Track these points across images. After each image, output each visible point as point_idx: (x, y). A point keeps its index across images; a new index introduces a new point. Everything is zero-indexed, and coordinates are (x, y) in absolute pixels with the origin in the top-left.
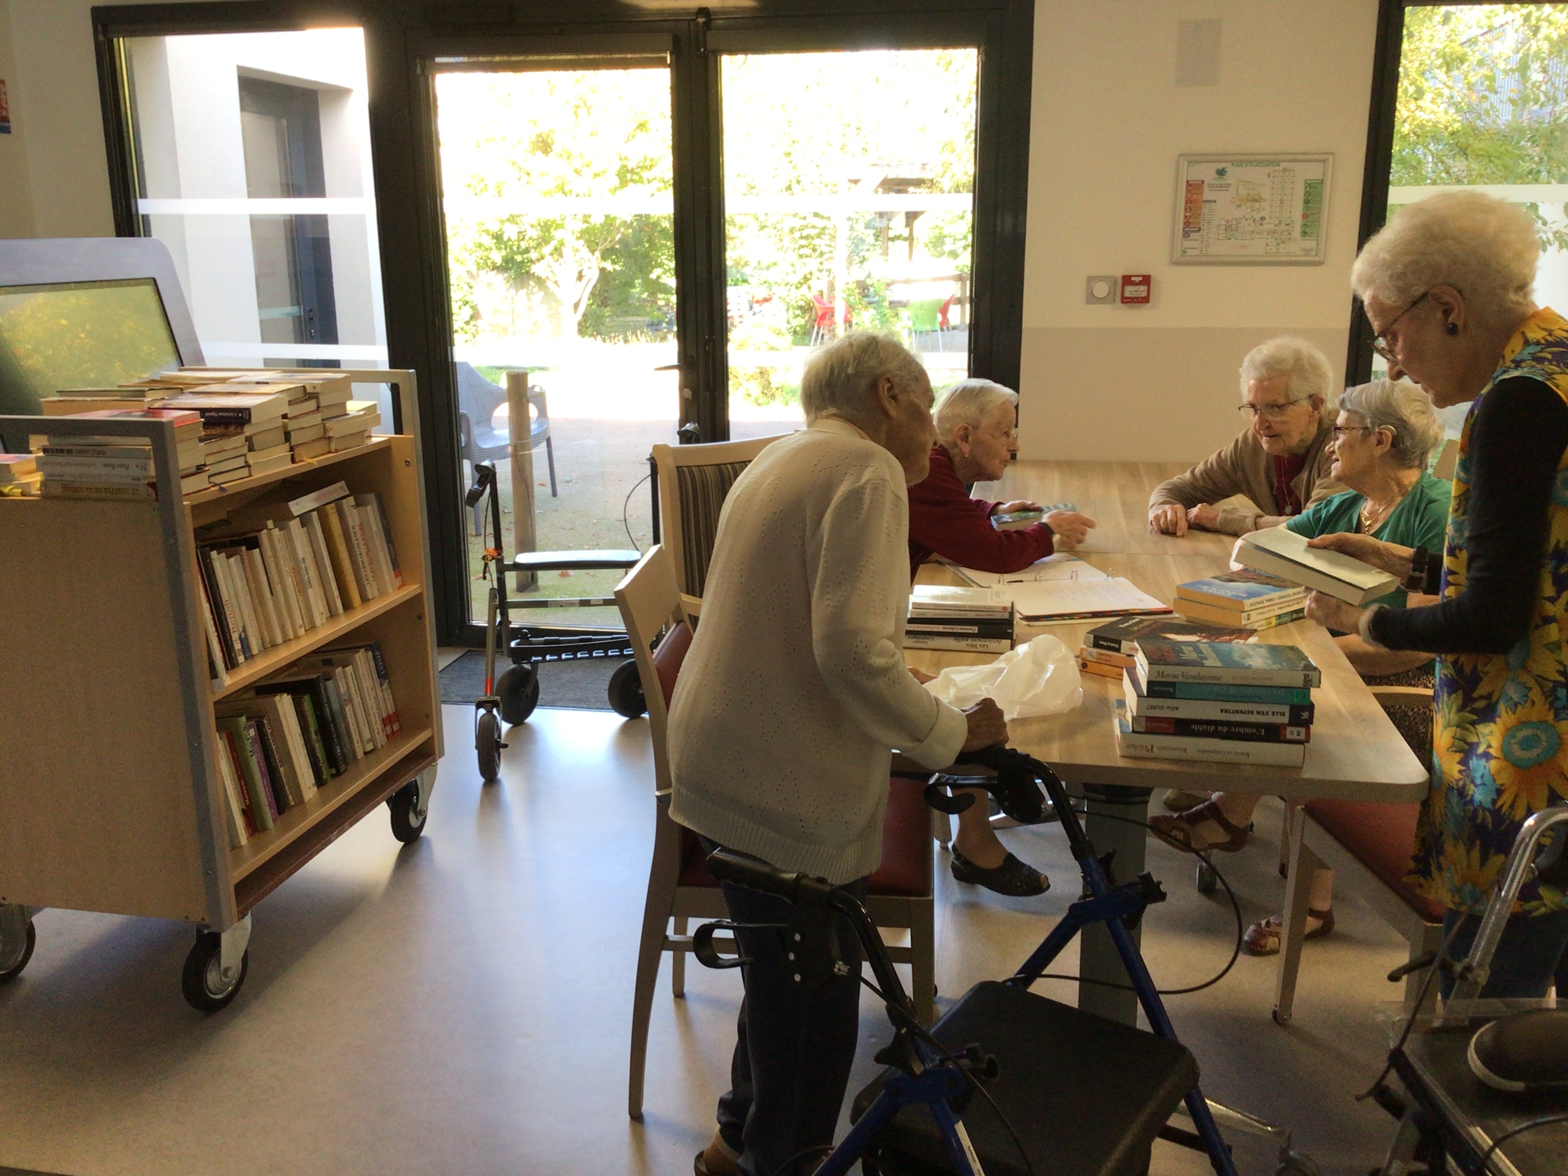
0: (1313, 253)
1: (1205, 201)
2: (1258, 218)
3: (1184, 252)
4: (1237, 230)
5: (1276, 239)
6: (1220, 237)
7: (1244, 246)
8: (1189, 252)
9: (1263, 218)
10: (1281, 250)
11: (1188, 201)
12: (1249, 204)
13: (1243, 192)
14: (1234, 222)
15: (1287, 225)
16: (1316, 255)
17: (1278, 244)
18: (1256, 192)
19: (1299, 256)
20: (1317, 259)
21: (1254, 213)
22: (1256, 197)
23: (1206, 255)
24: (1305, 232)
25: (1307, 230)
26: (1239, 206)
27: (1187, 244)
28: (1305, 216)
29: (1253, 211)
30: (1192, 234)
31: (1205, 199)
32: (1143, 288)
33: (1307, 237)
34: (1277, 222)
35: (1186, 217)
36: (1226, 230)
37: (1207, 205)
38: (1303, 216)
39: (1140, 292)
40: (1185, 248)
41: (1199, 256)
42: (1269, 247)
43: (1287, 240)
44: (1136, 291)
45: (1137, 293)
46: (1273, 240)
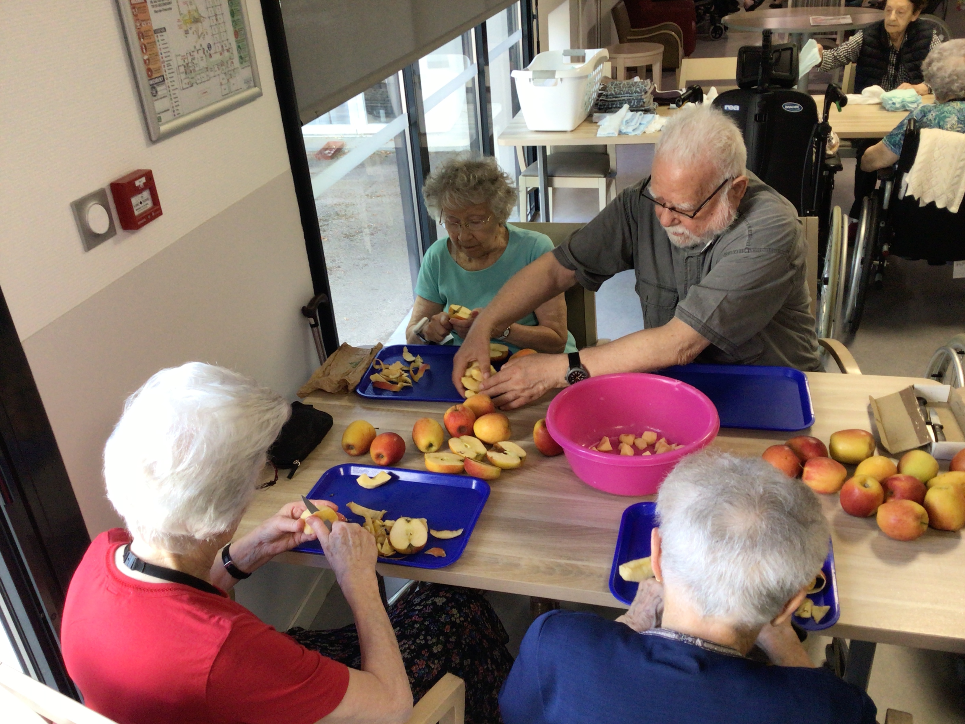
0: (252, 84)
1: (156, 32)
2: (206, 49)
3: (159, 119)
4: (194, 70)
5: (225, 73)
6: (185, 86)
7: (205, 92)
8: (164, 117)
9: (209, 47)
10: (232, 87)
11: (141, 35)
12: (194, 27)
13: (184, 9)
14: (190, 58)
15: (228, 50)
16: (255, 86)
17: (228, 80)
18: (194, 7)
19: (243, 91)
20: (255, 90)
21: (201, 41)
22: (196, 15)
23: (180, 116)
24: (241, 57)
25: (242, 55)
26: (187, 32)
27: (160, 105)
28: (236, 34)
29: (199, 37)
30: (159, 89)
31: (155, 28)
32: (146, 194)
33: (245, 64)
34: (220, 49)
35: (145, 61)
36: (186, 73)
37: (159, 35)
38: (235, 35)
39: (144, 201)
40: (159, 114)
41: (174, 119)
42: (223, 87)
43: (232, 73)
44: (141, 203)
45: (142, 205)
46: (223, 76)
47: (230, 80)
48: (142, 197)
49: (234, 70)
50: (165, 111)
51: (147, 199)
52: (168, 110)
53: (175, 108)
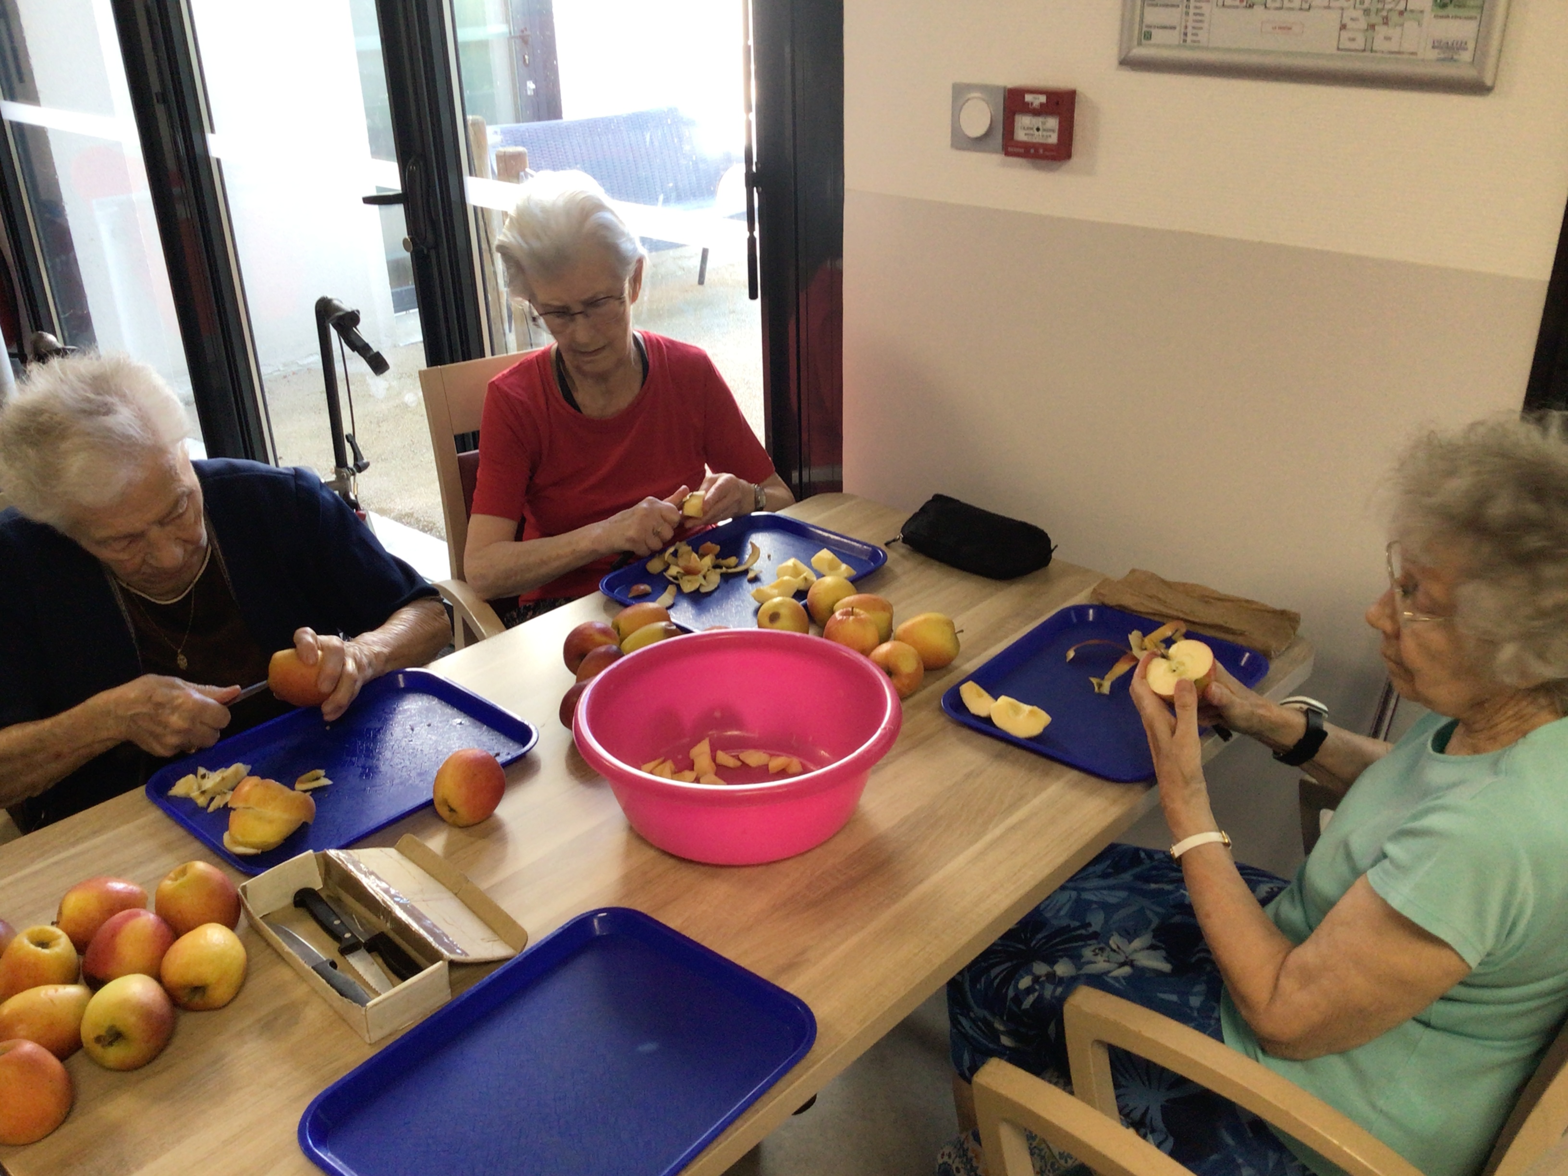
0: (1466, 56)
3: (1148, 36)
5: (1367, 12)
6: (1230, 3)
7: (1286, 29)
8: (1159, 36)
10: (1379, 44)
16: (1474, 63)
17: (1372, 27)
19: (1422, 61)
20: (1468, 73)
23: (1196, 46)
27: (1154, 14)
32: (1052, 123)
39: (1044, 130)
40: (1150, 27)
41: (1179, 46)
42: (1345, 35)
43: (1394, 18)
44: (1038, 129)
45: (1040, 133)
46: (1358, 14)
47: (1376, 27)
48: (1044, 123)
49: (1401, 13)
50: (1165, 27)
51: (1053, 131)
52: (1174, 28)
53: (1190, 31)
